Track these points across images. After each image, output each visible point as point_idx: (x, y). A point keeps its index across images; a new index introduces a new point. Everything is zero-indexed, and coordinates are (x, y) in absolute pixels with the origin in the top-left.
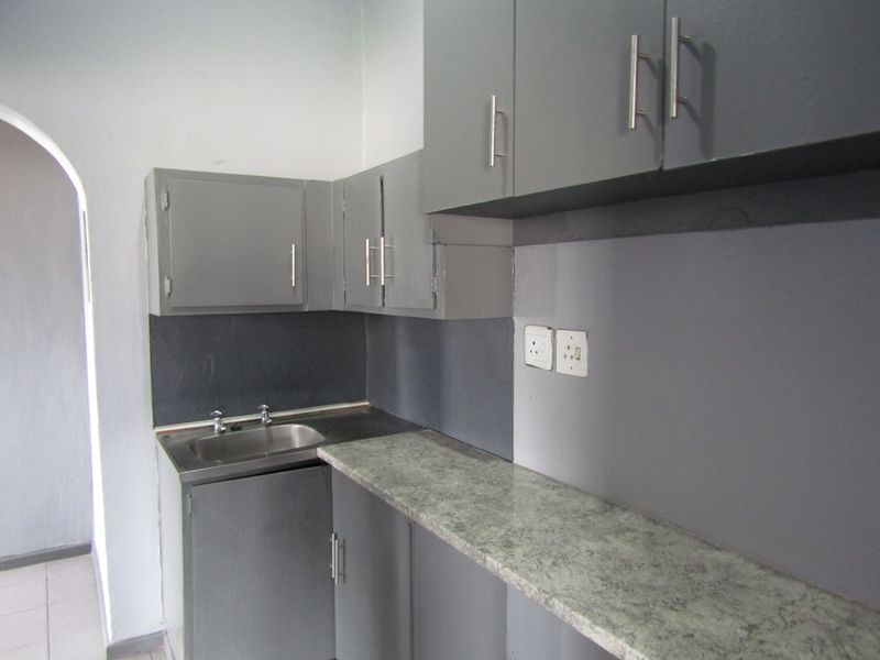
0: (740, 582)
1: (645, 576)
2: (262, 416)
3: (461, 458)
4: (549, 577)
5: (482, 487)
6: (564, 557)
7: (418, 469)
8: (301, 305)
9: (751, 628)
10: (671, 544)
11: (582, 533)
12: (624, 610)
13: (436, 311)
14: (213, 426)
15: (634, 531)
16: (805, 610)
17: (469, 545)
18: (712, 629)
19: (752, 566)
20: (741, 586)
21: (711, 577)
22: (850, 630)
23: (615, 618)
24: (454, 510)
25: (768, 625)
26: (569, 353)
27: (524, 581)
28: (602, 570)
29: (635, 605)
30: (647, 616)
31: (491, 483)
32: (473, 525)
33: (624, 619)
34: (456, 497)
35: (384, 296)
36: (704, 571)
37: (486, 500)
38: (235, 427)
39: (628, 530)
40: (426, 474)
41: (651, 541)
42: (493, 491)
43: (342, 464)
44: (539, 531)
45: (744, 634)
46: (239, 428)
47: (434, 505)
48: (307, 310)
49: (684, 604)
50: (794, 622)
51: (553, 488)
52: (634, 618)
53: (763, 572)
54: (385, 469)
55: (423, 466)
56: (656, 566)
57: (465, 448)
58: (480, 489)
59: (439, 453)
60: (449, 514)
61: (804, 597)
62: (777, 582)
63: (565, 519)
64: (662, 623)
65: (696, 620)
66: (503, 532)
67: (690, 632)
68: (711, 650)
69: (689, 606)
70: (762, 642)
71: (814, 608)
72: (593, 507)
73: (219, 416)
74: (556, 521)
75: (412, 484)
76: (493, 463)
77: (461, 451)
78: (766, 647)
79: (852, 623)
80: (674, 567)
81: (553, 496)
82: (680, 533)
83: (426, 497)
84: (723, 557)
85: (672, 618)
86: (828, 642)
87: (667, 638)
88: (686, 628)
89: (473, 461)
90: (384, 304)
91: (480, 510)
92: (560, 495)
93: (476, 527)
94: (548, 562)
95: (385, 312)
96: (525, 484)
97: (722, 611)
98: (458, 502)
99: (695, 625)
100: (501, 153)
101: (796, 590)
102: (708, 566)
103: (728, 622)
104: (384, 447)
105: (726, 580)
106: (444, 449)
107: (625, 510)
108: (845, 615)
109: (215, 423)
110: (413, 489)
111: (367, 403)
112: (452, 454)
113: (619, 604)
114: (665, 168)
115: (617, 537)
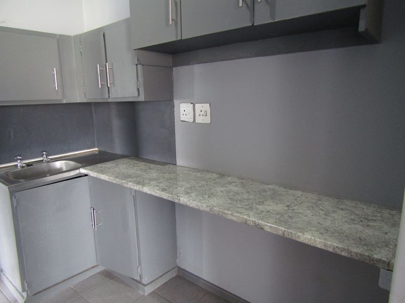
0: (279, 193)
1: (245, 196)
2: (44, 158)
3: (152, 166)
4: (209, 201)
5: (167, 175)
6: (212, 194)
7: (135, 171)
8: (62, 100)
9: (288, 206)
10: (251, 185)
11: (216, 186)
12: (242, 207)
13: (140, 97)
14: (17, 165)
15: (235, 182)
16: (303, 198)
17: (171, 195)
18: (275, 208)
19: (282, 188)
20: (279, 194)
21: (269, 193)
22: (320, 202)
23: (239, 210)
24: (158, 184)
25: (293, 205)
26: (201, 113)
27: (199, 204)
28: (229, 196)
29: (246, 205)
30: (251, 208)
31: (170, 173)
32: (169, 188)
33: (243, 210)
34: (157, 179)
35: (109, 93)
36: (266, 192)
37: (171, 179)
38: (28, 165)
39: (233, 182)
40: (139, 173)
41: (243, 185)
42: (172, 176)
43: (96, 173)
44: (199, 187)
45: (287, 208)
46: (32, 165)
47: (149, 183)
48: (65, 102)
49: (263, 203)
50: (302, 203)
51: (197, 172)
52: (247, 209)
53: (286, 189)
54: (119, 173)
55: (136, 170)
56: (248, 192)
57: (153, 162)
58: (166, 176)
59: (142, 165)
60: (157, 186)
61: (302, 195)
62: (292, 192)
63: (207, 182)
64: (257, 209)
65: (269, 207)
66: (184, 189)
67: (268, 210)
68: (277, 214)
69: (265, 203)
70: (293, 210)
71: (306, 198)
72: (216, 176)
73: (20, 159)
74: (204, 183)
75: (135, 177)
76: (168, 166)
77: (151, 163)
78: (295, 211)
79: (320, 200)
80: (255, 192)
81: (199, 175)
82: (253, 181)
83: (143, 181)
84: (271, 187)
85: (260, 207)
86: (314, 206)
87: (261, 213)
88: (266, 209)
89: (158, 166)
90: (109, 96)
91: (169, 183)
92: (201, 174)
93: (171, 189)
94: (207, 196)
95: (110, 100)
96: (185, 172)
97: (276, 203)
98: (159, 181)
99: (269, 208)
100: (175, 18)
101: (299, 193)
102: (267, 190)
103: (280, 205)
104: (114, 165)
105: (274, 193)
106: (143, 163)
107: (229, 176)
108: (317, 198)
109: (19, 163)
110: (136, 179)
111: (97, 149)
112: (148, 164)
113: (239, 206)
114: (255, 24)
115: (230, 185)
